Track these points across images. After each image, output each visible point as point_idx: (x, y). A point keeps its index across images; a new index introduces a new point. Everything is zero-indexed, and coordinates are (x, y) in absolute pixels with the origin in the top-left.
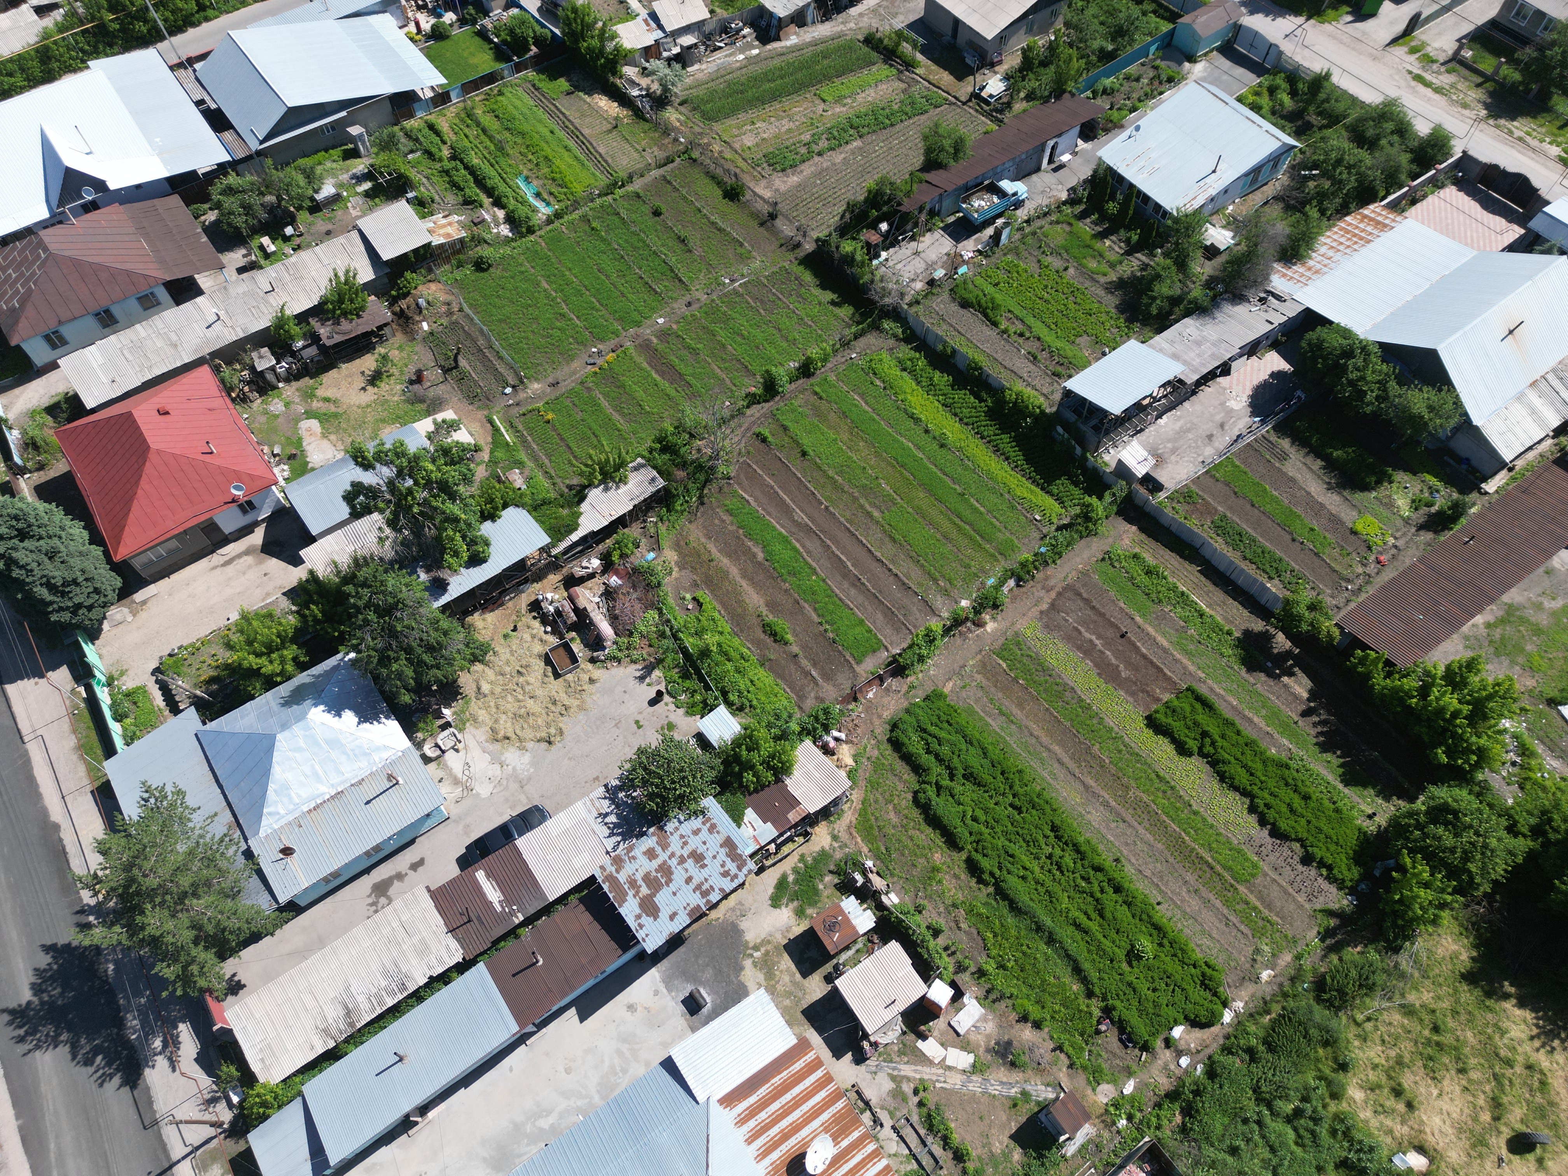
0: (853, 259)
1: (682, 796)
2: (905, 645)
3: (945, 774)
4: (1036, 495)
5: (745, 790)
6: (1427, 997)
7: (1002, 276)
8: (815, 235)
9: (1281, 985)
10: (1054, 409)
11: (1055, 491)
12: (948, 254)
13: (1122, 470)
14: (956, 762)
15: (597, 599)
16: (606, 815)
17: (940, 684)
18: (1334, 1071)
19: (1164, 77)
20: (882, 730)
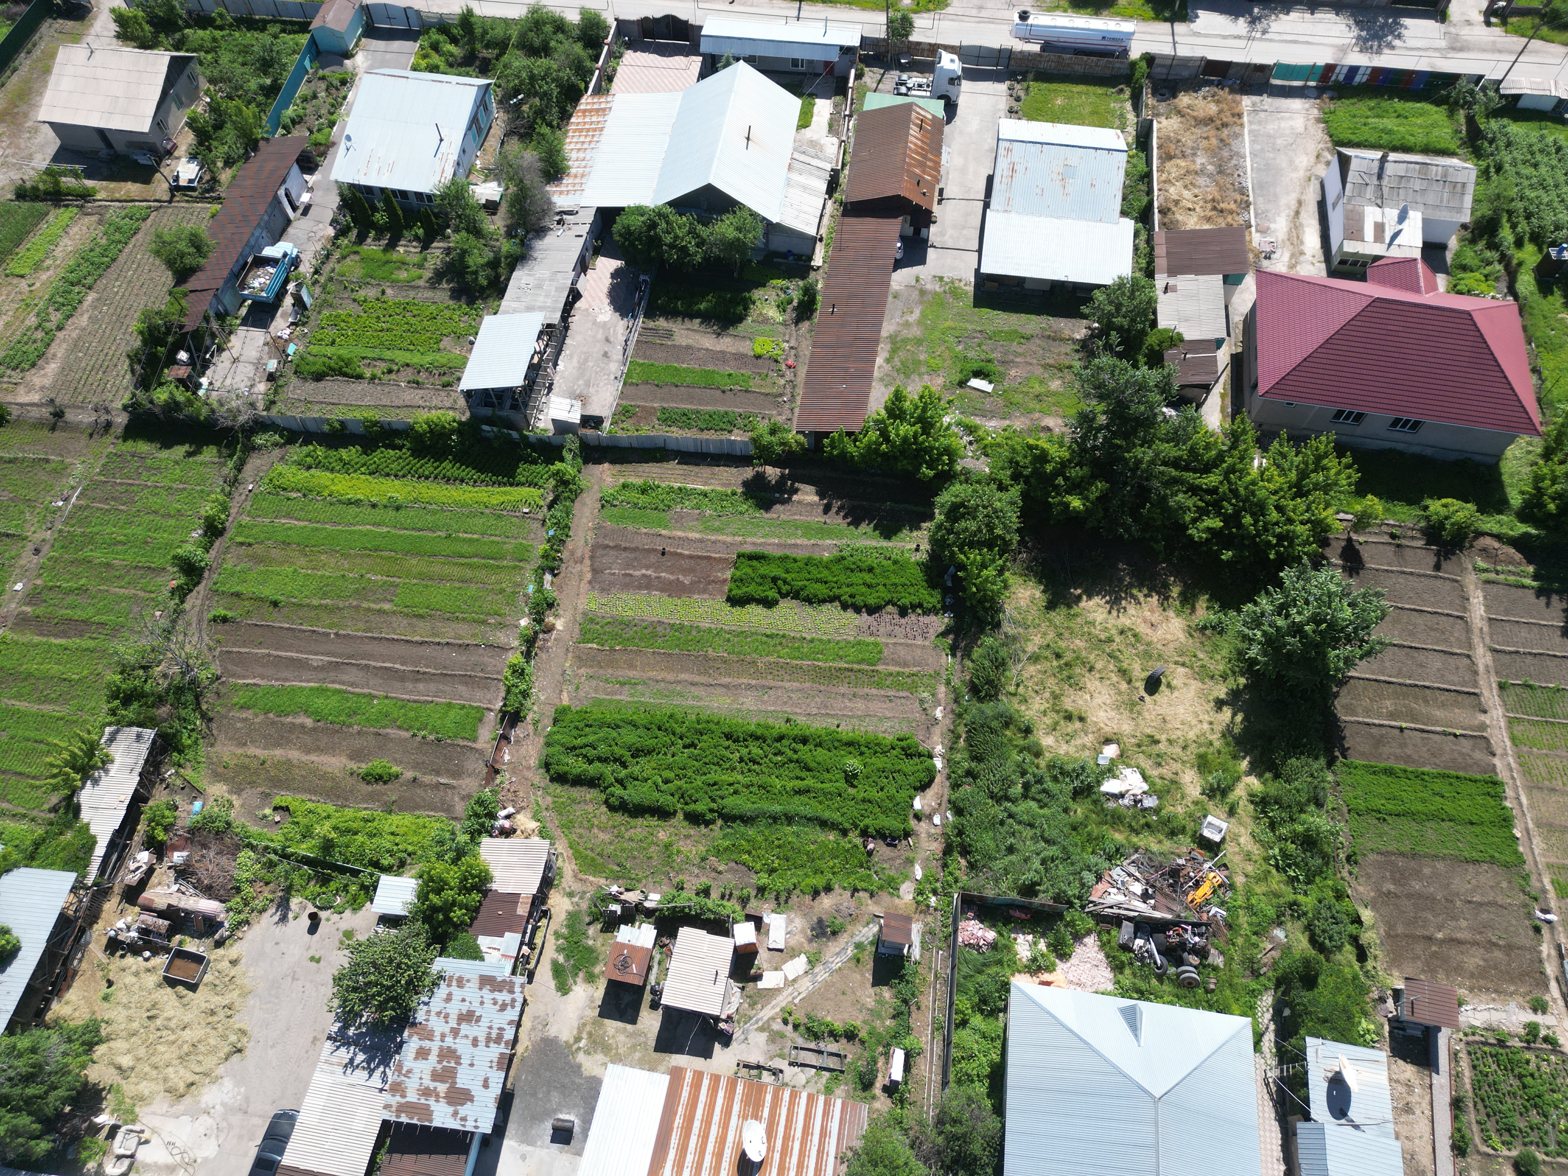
0: (177, 403)
1: (410, 982)
2: (503, 694)
3: (617, 766)
4: (510, 494)
5: (460, 926)
6: (1037, 640)
7: (332, 332)
8: (118, 404)
9: (953, 711)
10: (468, 414)
11: (523, 479)
12: (266, 344)
13: (561, 427)
14: (618, 751)
15: (175, 887)
16: (352, 1060)
17: (557, 701)
18: (1025, 738)
19: (336, 83)
20: (539, 778)
